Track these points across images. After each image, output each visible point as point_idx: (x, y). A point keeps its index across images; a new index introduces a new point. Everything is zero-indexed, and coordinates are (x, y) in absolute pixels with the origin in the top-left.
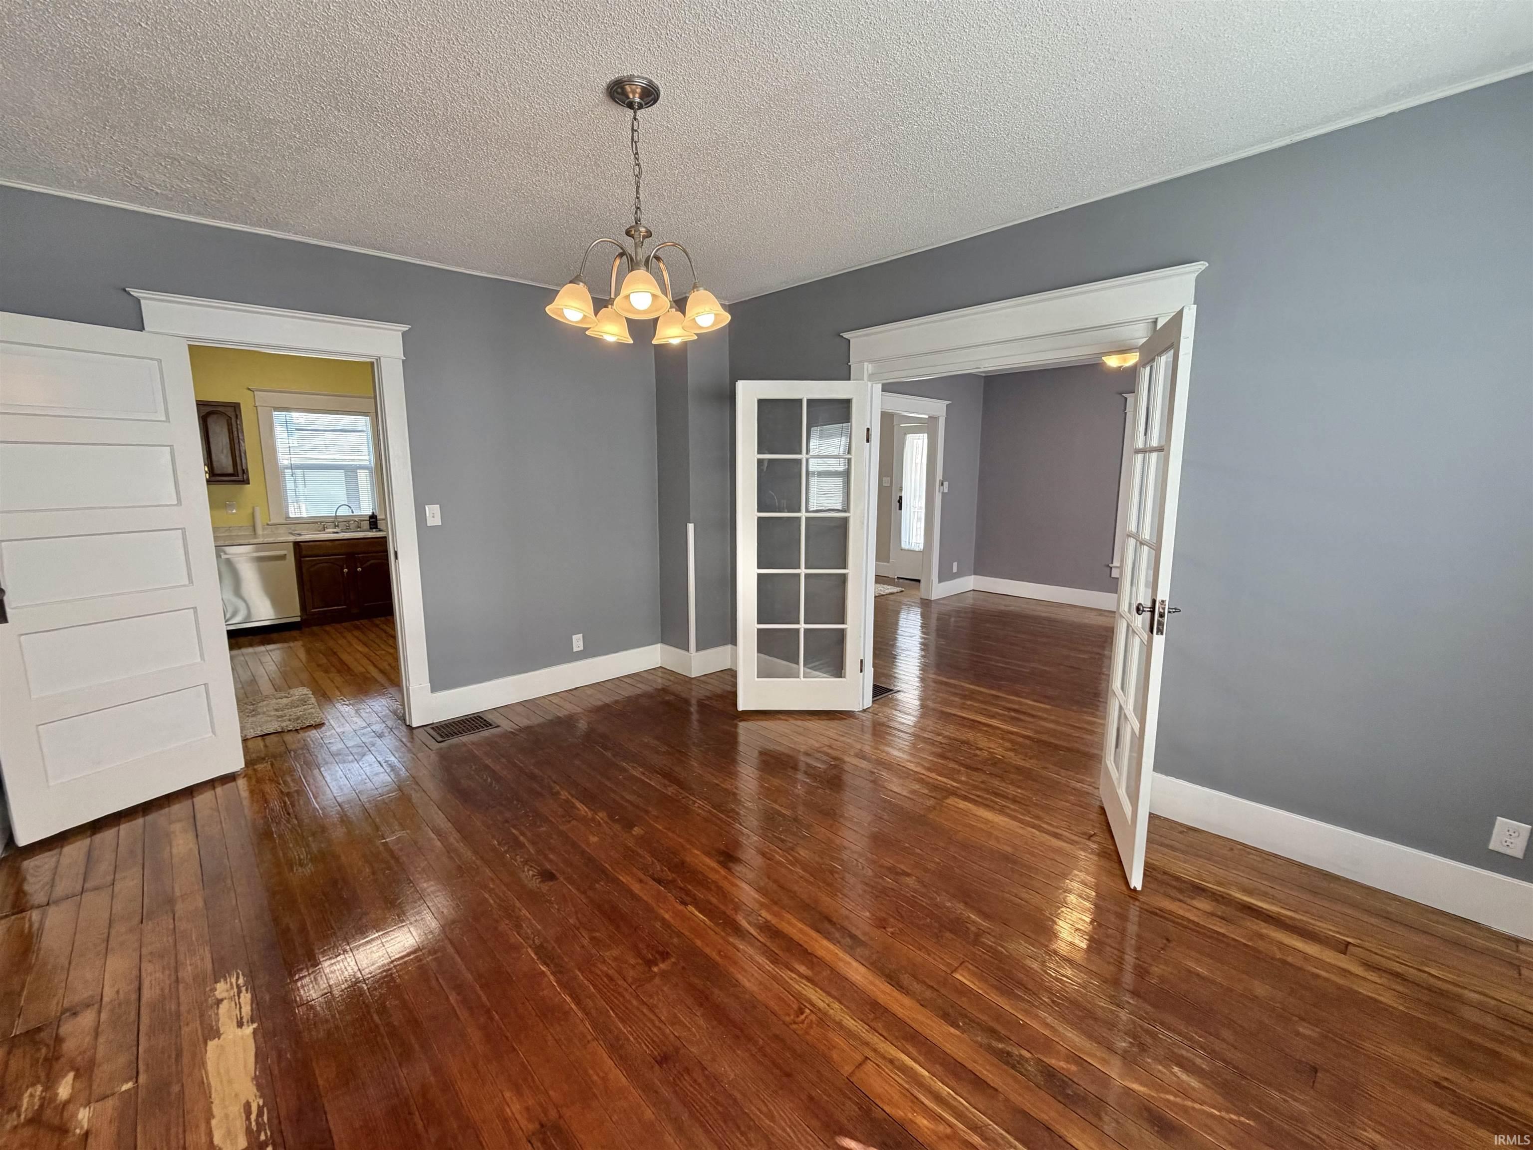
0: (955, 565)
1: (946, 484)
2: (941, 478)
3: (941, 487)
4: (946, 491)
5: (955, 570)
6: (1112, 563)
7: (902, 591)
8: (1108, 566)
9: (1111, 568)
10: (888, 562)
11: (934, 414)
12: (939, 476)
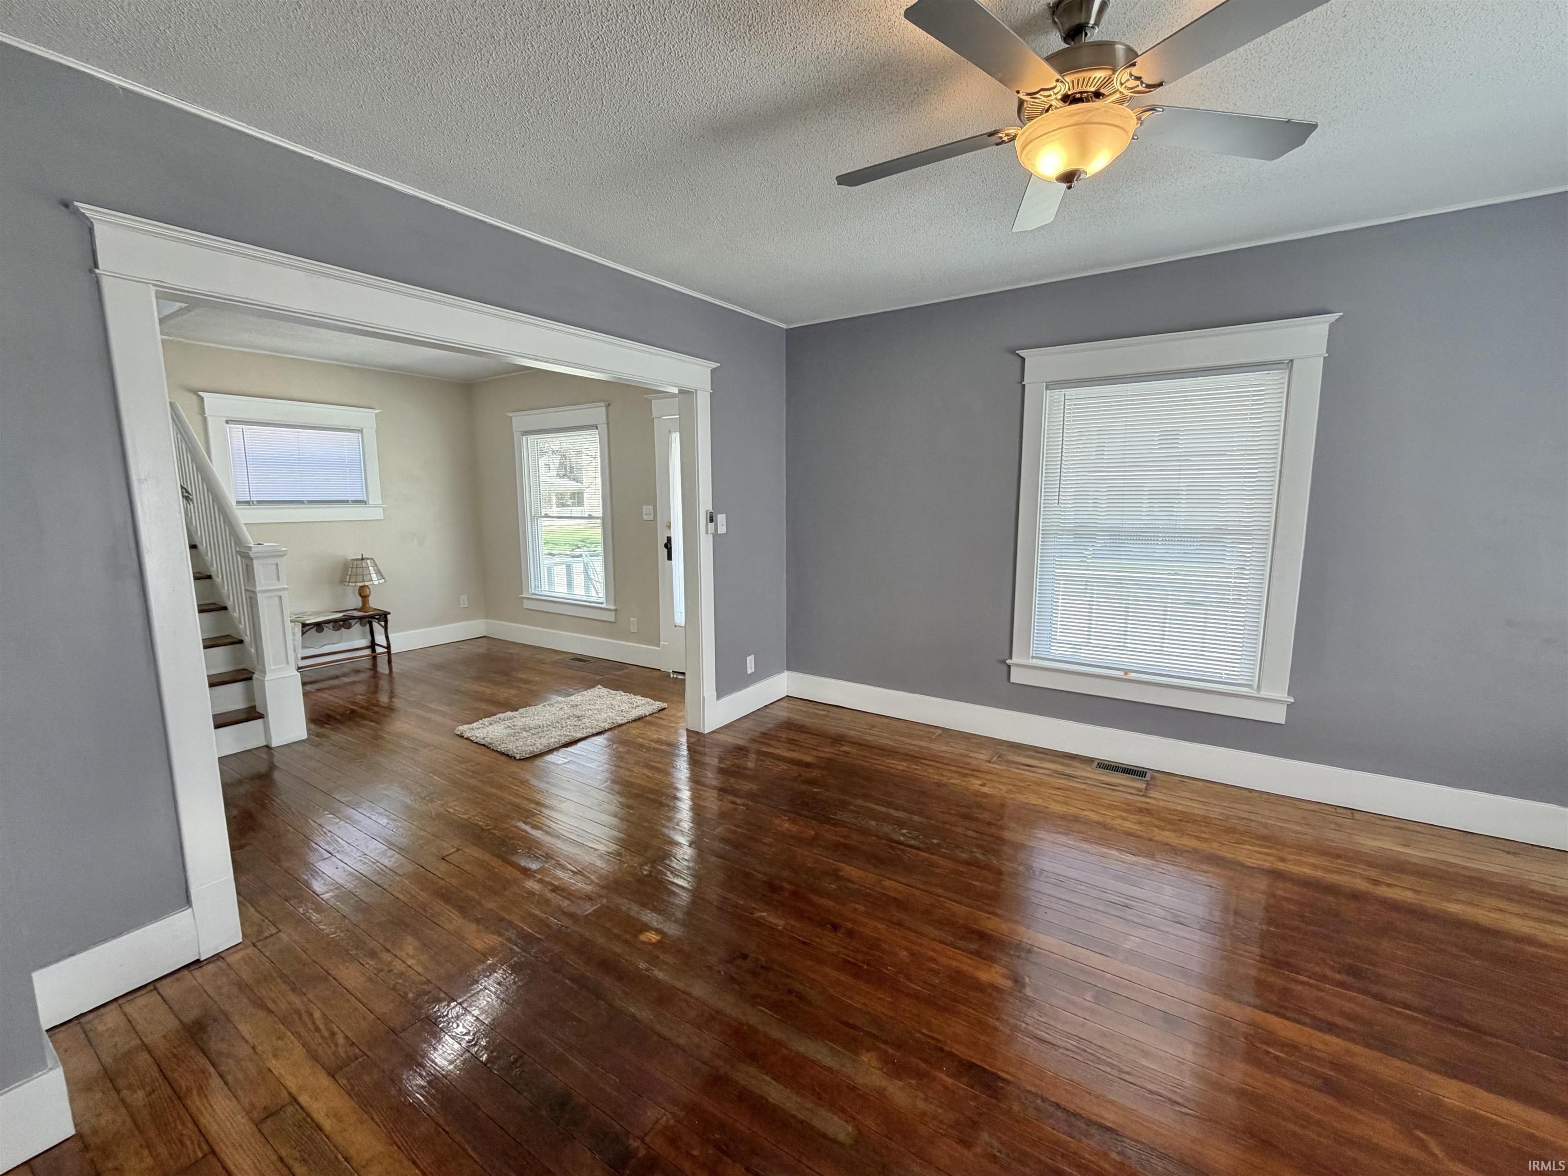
0: (751, 660)
1: (721, 518)
2: (710, 509)
3: (711, 525)
4: (722, 530)
5: (751, 669)
6: (1011, 658)
7: (663, 709)
8: (1004, 662)
9: (1009, 667)
10: (658, 646)
11: (689, 385)
12: (705, 503)
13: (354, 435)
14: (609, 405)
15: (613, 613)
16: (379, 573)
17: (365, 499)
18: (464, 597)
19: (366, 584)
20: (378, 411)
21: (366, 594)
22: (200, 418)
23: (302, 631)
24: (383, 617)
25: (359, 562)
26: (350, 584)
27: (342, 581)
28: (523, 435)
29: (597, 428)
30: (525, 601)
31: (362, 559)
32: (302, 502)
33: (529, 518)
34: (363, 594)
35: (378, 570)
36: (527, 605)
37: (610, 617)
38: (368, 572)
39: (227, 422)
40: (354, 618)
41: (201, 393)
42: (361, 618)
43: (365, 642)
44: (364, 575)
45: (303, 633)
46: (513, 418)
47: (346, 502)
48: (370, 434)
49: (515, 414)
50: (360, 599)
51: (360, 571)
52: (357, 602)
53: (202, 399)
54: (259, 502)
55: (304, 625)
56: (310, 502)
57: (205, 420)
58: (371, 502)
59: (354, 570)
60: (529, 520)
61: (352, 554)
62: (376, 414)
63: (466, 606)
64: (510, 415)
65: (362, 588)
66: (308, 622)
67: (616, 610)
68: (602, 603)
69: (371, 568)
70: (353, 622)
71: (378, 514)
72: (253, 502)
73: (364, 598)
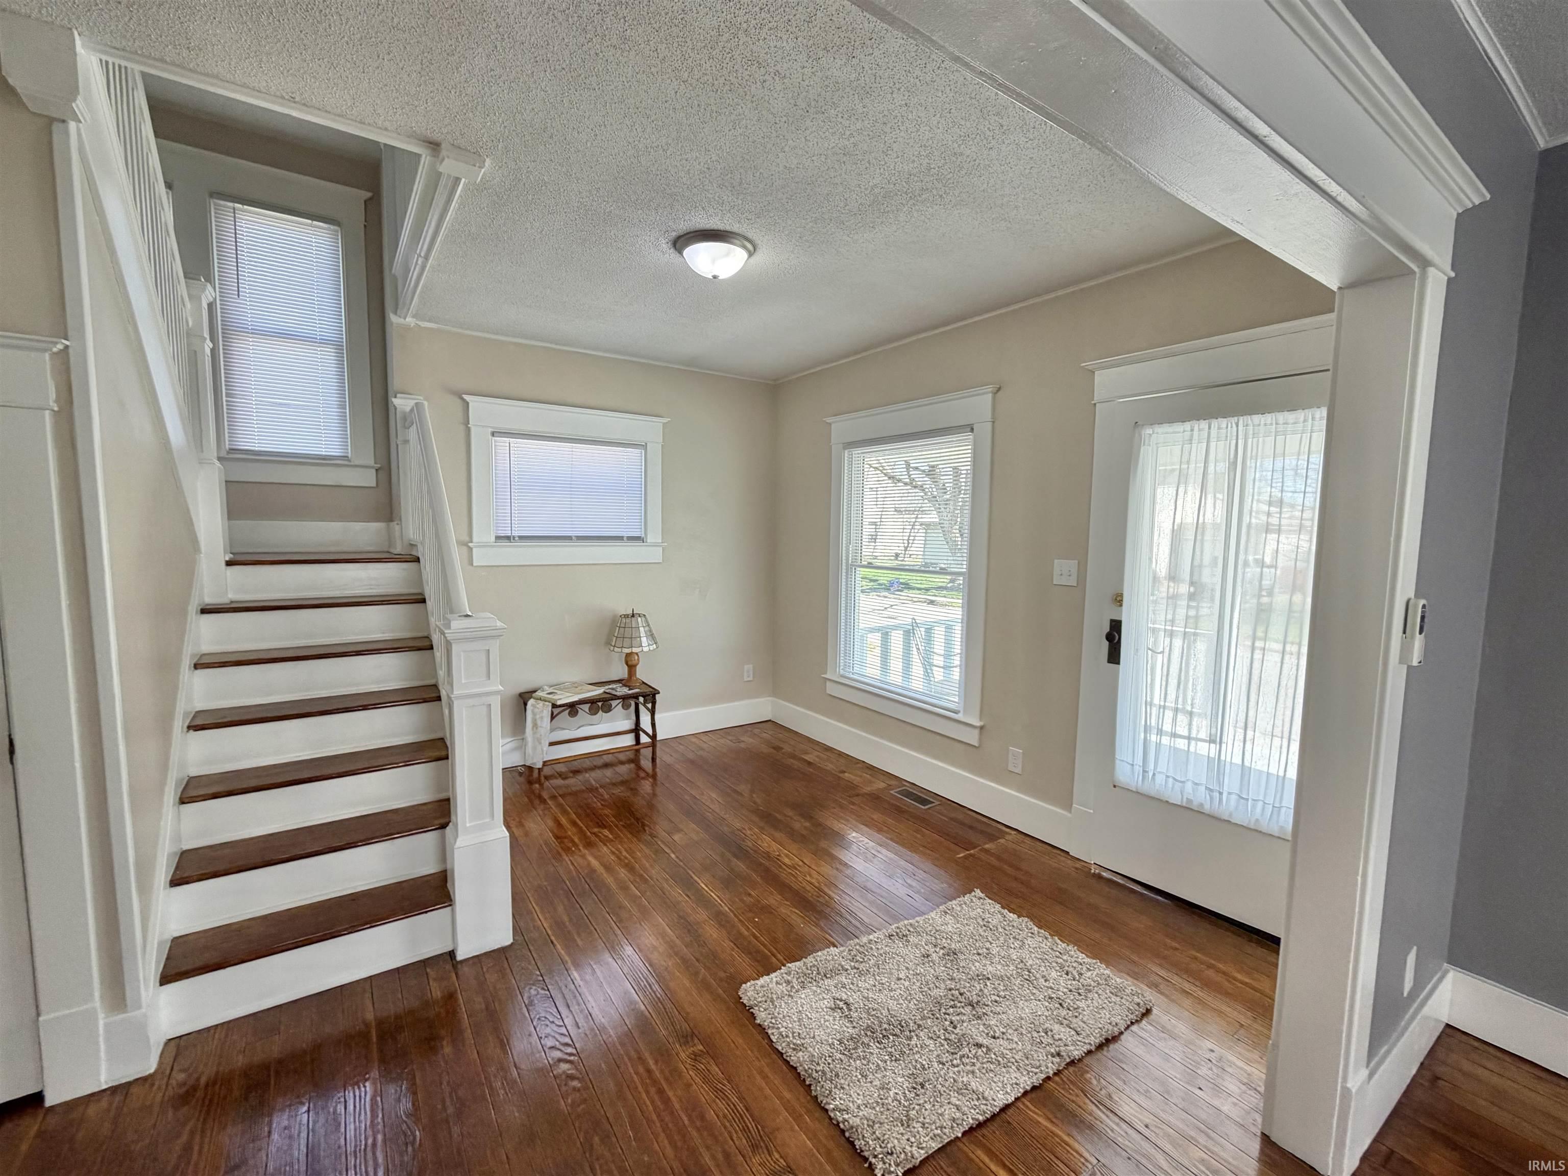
0: (1411, 960)
5: (1409, 982)
10: (1069, 809)
13: (635, 453)
14: (999, 389)
15: (977, 732)
16: (651, 635)
17: (643, 536)
18: (748, 667)
19: (635, 650)
20: (665, 420)
21: (634, 663)
22: (462, 427)
23: (552, 713)
24: (651, 696)
25: (628, 620)
26: (616, 649)
27: (608, 643)
28: (845, 448)
29: (972, 430)
30: (828, 683)
31: (633, 616)
32: (569, 538)
33: (844, 567)
34: (630, 663)
35: (650, 631)
36: (831, 689)
37: (972, 737)
38: (637, 635)
39: (493, 434)
40: (616, 697)
41: (465, 397)
42: (625, 698)
43: (628, 724)
44: (633, 639)
45: (553, 717)
46: (833, 426)
47: (620, 538)
48: (655, 450)
49: (838, 418)
50: (626, 668)
51: (628, 633)
52: (621, 671)
53: (467, 404)
54: (521, 538)
55: (554, 706)
56: (579, 538)
57: (468, 431)
58: (650, 539)
59: (622, 630)
60: (844, 571)
61: (624, 609)
62: (664, 424)
63: (751, 678)
64: (829, 420)
65: (628, 655)
66: (559, 703)
67: (982, 728)
68: (956, 712)
69: (642, 629)
70: (614, 703)
71: (655, 555)
72: (514, 537)
73: (632, 668)
